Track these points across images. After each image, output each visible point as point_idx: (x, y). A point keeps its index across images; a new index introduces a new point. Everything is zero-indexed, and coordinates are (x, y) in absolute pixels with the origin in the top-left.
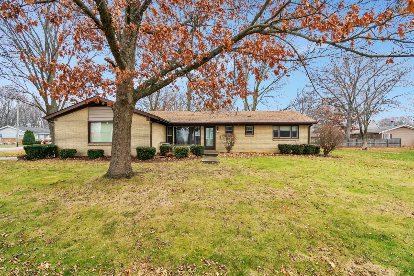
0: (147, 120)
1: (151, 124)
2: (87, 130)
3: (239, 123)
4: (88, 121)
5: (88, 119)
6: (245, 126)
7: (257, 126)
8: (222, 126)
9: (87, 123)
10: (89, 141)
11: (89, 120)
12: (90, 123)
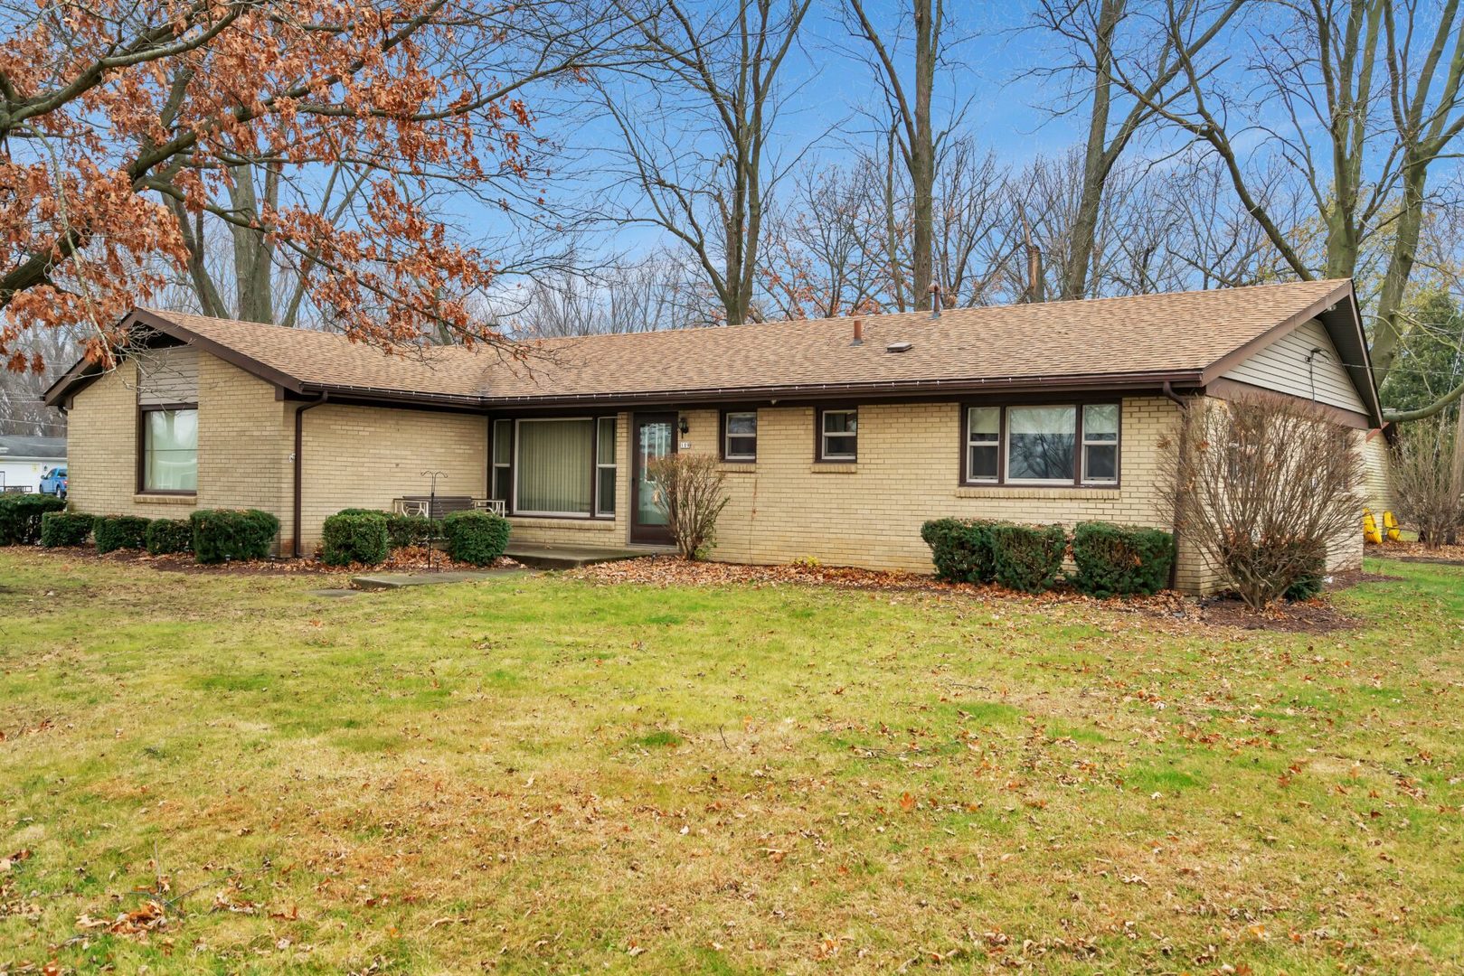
0: (277, 400)
1: (299, 413)
2: (132, 443)
3: (775, 395)
4: (140, 407)
5: (138, 398)
6: (810, 412)
7: (875, 409)
8: (703, 414)
9: (133, 413)
10: (141, 487)
11: (143, 402)
12: (143, 415)
